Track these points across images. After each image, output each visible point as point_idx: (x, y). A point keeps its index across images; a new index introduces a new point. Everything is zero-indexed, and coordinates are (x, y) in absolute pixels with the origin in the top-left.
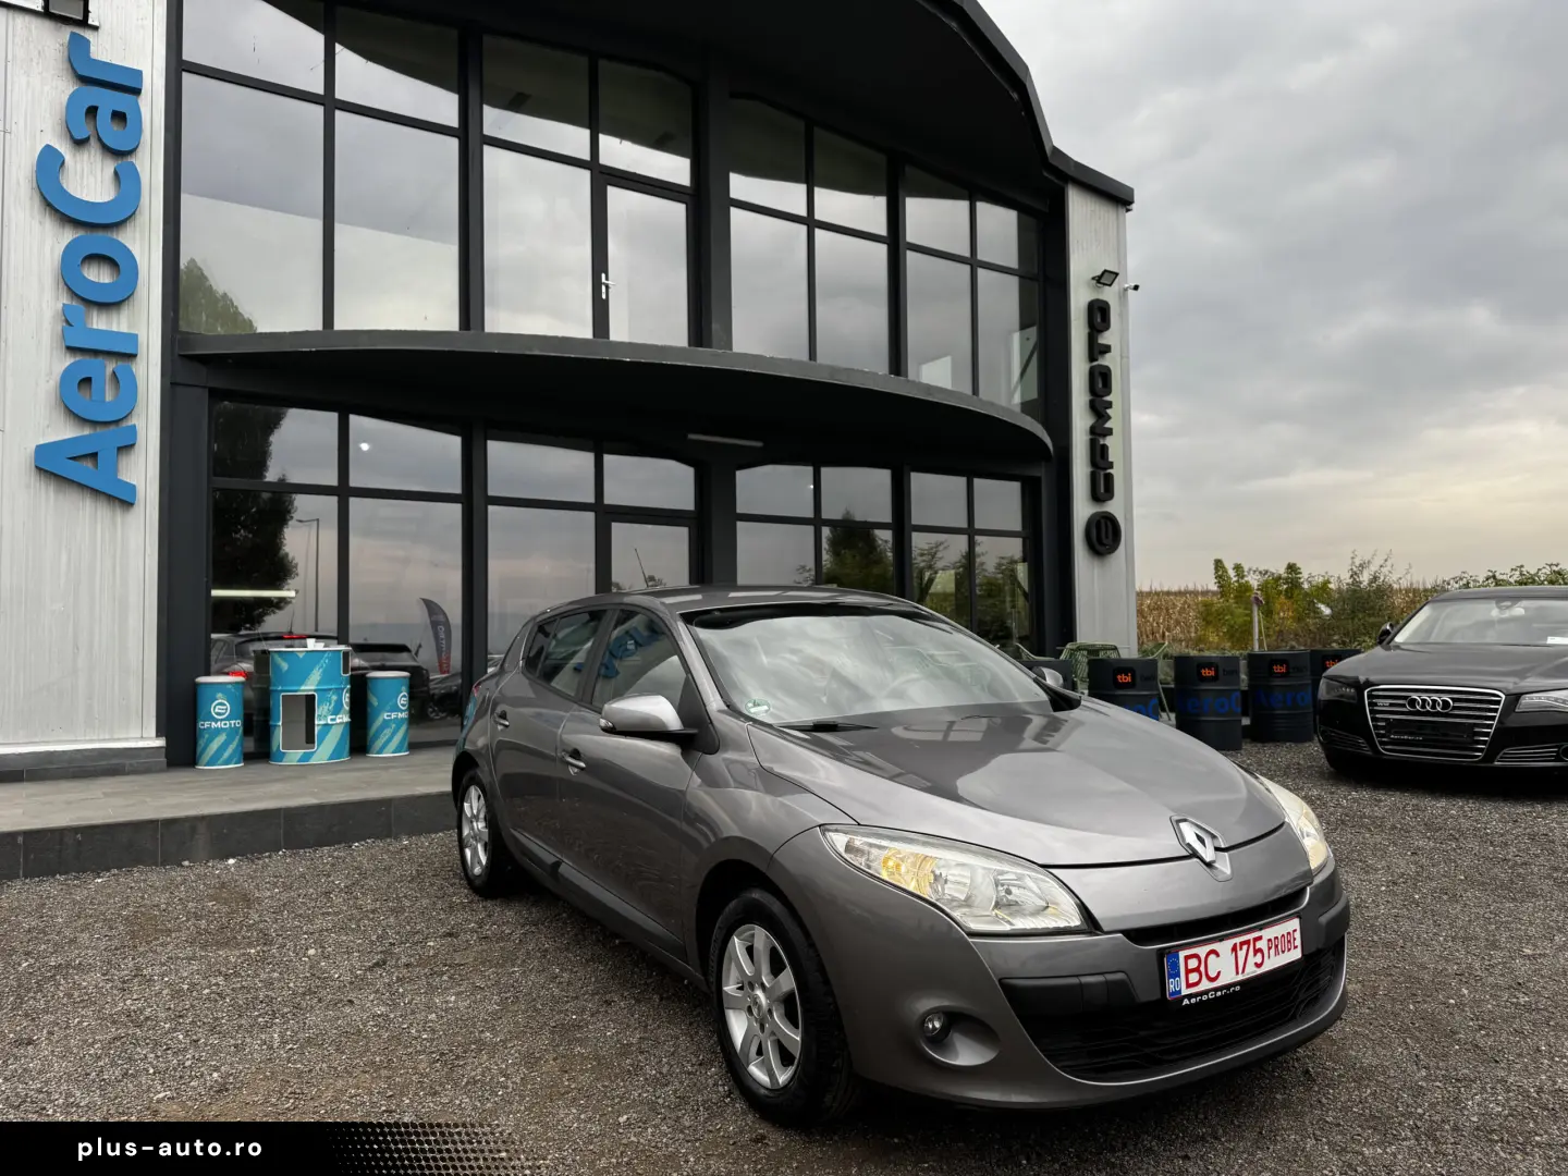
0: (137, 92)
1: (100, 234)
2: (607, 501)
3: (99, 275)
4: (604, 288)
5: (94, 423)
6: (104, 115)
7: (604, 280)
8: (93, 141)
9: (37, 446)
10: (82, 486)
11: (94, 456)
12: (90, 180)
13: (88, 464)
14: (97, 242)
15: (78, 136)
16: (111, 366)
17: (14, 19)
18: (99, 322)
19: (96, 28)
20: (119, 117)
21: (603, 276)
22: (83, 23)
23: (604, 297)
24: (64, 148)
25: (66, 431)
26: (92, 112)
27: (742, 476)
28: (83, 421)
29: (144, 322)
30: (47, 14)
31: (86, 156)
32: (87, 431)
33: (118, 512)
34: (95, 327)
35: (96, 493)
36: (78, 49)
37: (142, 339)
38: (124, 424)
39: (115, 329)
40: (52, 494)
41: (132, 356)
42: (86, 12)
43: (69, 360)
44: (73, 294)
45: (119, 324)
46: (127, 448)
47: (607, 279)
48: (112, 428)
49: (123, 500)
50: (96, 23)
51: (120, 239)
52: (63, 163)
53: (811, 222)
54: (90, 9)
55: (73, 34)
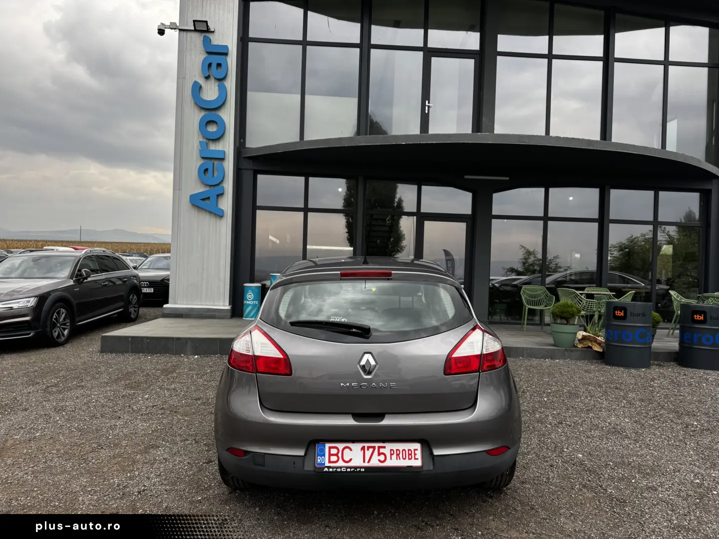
0: (226, 54)
1: (213, 113)
2: (422, 211)
3: (212, 129)
4: (427, 108)
5: (210, 186)
6: (214, 66)
7: (427, 104)
8: (212, 77)
9: (191, 196)
10: (206, 210)
11: (209, 198)
12: (210, 92)
13: (207, 202)
14: (211, 116)
15: (206, 76)
16: (216, 163)
17: (187, 35)
18: (213, 147)
19: (213, 32)
20: (219, 65)
21: (427, 102)
22: (208, 31)
23: (427, 112)
24: (201, 81)
25: (200, 189)
26: (210, 65)
27: (496, 196)
28: (207, 185)
29: (228, 146)
30: (195, 30)
31: (209, 83)
32: (208, 189)
33: (218, 220)
34: (211, 149)
35: (210, 212)
36: (207, 42)
37: (227, 152)
38: (221, 186)
39: (217, 149)
40: (196, 214)
41: (223, 159)
42: (208, 26)
43: (202, 162)
44: (204, 137)
45: (219, 146)
46: (221, 195)
47: (429, 103)
48: (216, 187)
49: (220, 215)
50: (213, 30)
51: (220, 114)
52: (201, 87)
53: (550, 56)
54: (209, 25)
55: (205, 36)
